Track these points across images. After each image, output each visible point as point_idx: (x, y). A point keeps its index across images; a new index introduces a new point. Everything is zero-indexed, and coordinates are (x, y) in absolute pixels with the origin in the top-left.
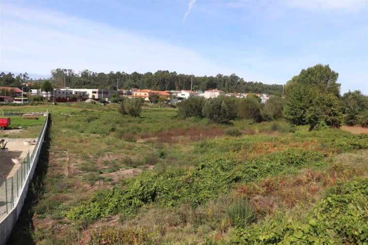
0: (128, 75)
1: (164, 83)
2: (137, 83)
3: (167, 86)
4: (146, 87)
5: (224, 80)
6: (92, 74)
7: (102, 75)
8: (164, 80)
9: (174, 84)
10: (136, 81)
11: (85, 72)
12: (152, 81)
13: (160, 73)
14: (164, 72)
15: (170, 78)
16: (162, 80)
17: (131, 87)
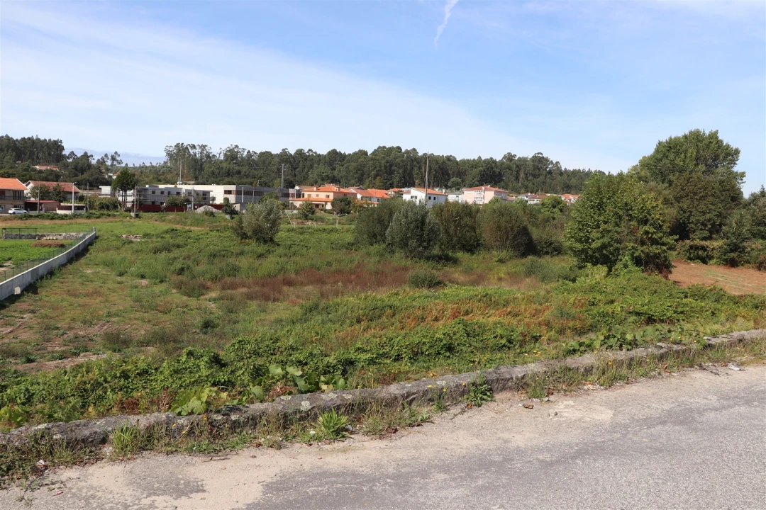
0: (319, 155)
1: (391, 173)
2: (336, 173)
3: (396, 179)
4: (353, 181)
5: (518, 167)
6: (245, 153)
7: (265, 155)
8: (391, 166)
9: (411, 175)
10: (334, 169)
11: (231, 151)
12: (366, 169)
13: (383, 152)
14: (391, 149)
15: (402, 161)
16: (386, 167)
17: (323, 180)
